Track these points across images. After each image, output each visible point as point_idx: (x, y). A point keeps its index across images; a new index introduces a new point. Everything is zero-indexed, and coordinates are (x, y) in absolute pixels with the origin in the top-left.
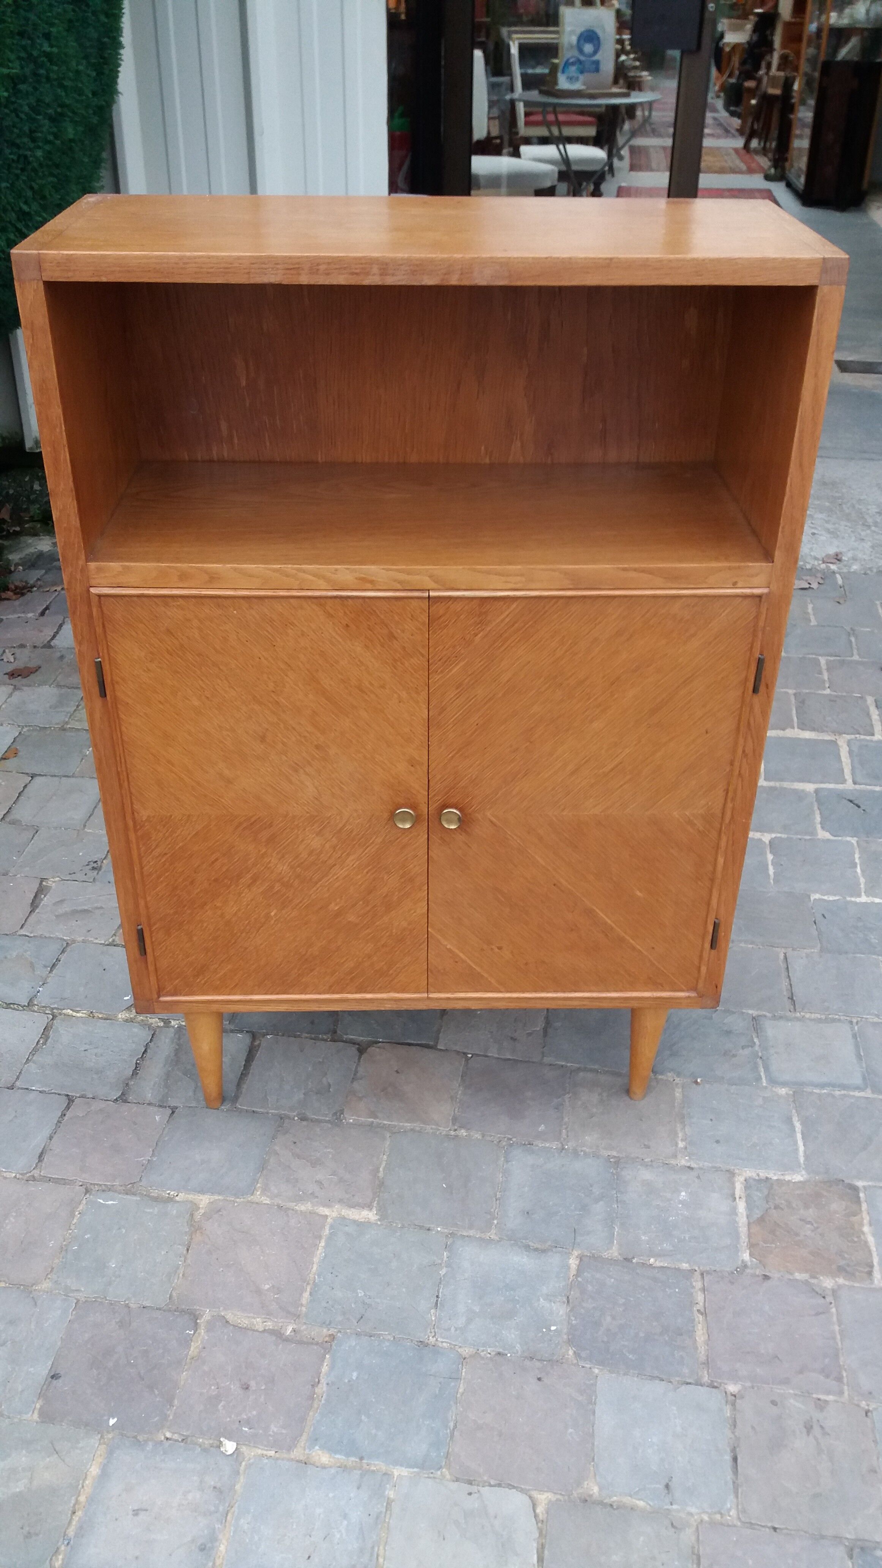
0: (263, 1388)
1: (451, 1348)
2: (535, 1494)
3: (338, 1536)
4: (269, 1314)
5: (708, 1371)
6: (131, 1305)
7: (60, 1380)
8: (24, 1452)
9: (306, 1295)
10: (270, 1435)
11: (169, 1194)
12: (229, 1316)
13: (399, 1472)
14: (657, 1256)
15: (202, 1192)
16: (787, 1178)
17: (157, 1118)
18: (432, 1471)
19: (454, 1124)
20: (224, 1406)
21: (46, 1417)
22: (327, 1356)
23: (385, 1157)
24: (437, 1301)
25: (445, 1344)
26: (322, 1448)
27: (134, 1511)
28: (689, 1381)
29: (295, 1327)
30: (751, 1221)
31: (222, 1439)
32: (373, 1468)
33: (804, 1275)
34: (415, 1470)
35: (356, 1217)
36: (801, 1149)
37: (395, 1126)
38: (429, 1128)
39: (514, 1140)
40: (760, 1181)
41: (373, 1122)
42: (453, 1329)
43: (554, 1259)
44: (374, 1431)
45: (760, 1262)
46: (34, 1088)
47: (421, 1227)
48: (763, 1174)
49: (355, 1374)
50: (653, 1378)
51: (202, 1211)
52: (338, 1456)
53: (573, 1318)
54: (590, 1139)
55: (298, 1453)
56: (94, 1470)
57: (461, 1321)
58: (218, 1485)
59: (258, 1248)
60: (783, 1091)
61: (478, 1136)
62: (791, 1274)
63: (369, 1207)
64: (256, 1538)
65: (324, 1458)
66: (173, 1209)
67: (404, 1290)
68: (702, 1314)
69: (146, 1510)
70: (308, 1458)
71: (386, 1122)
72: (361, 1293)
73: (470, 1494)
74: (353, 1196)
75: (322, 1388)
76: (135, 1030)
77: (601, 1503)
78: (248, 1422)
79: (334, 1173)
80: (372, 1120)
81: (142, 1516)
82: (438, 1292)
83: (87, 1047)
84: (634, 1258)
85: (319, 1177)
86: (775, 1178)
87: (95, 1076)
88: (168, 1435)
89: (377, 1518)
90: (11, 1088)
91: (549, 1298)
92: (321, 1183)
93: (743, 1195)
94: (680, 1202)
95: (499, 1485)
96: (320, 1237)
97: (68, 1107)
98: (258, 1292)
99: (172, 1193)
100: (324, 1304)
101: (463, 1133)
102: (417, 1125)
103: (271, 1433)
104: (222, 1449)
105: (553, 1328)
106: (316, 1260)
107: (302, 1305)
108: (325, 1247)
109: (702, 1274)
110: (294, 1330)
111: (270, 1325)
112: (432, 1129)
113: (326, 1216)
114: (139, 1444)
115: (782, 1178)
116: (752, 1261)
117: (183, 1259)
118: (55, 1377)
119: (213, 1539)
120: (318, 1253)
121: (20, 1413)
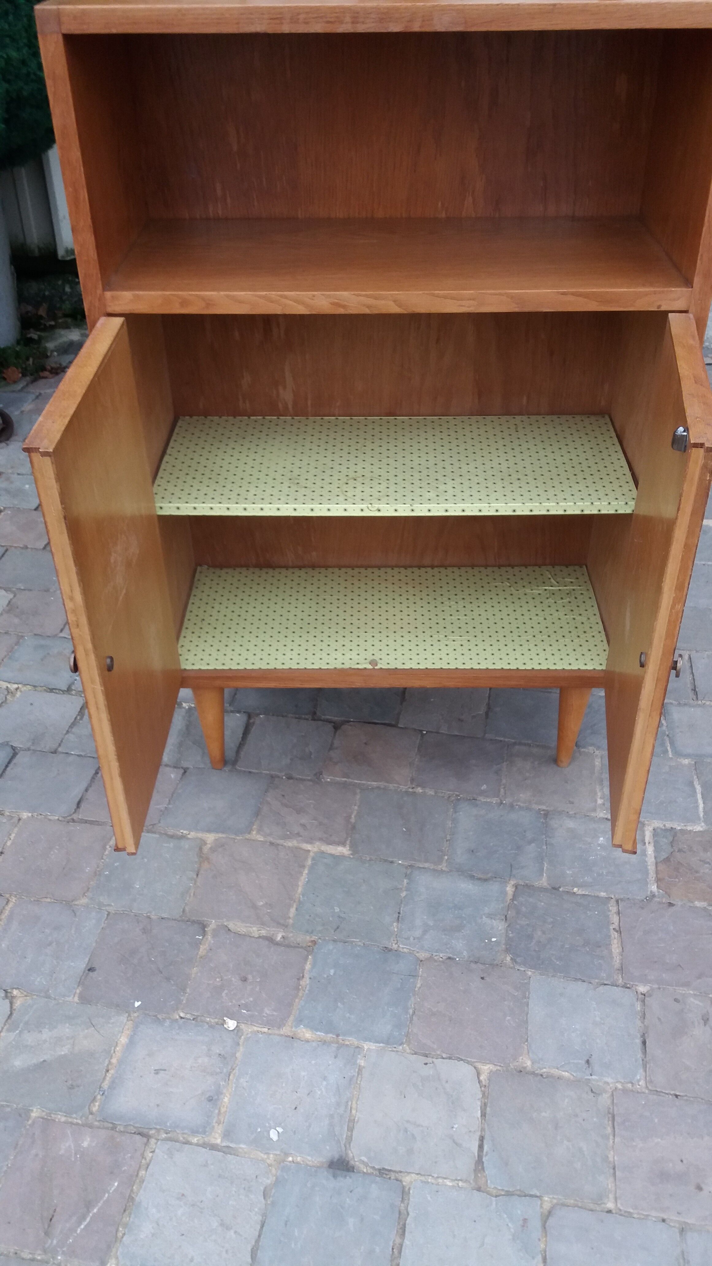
0: (258, 980)
1: (410, 953)
2: (479, 1065)
3: (319, 1093)
4: (263, 924)
5: (622, 976)
6: (152, 917)
7: (95, 973)
8: (67, 1025)
9: (293, 911)
10: (264, 1016)
11: (182, 833)
12: (231, 926)
13: (366, 1046)
14: (580, 886)
15: (209, 831)
16: (689, 828)
17: (173, 776)
18: (395, 1046)
19: (413, 782)
20: (226, 994)
21: (84, 1000)
22: (310, 957)
23: (356, 808)
24: (399, 916)
25: (405, 950)
26: (306, 1026)
27: (155, 1070)
28: (606, 982)
29: (284, 934)
30: (659, 860)
31: (225, 1018)
32: (347, 1043)
33: (703, 903)
34: (381, 1045)
35: (333, 852)
36: (701, 806)
37: (363, 784)
38: (391, 786)
39: (463, 795)
40: (666, 830)
41: (346, 782)
42: (412, 939)
43: (494, 887)
44: (348, 1015)
45: (666, 893)
46: (73, 753)
47: (386, 861)
48: (669, 825)
49: (332, 972)
50: (576, 980)
51: (209, 846)
52: (318, 1033)
53: (510, 932)
54: (524, 796)
55: (285, 1030)
56: (124, 1040)
57: (418, 933)
58: (223, 1053)
59: (254, 874)
60: (686, 761)
61: (433, 792)
62: (692, 902)
63: (343, 844)
64: (253, 1093)
65: (308, 1035)
66: (185, 845)
67: (372, 908)
68: (617, 931)
69: (165, 1070)
70: (295, 1034)
71: (357, 782)
72: (337, 910)
73: (426, 1064)
74: (331, 835)
75: (305, 982)
77: (533, 1073)
78: (246, 1007)
79: (315, 819)
80: (346, 779)
81: (162, 1074)
82: (400, 909)
84: (560, 887)
85: (303, 821)
86: (679, 828)
88: (182, 1015)
89: (351, 1080)
90: (55, 752)
91: (490, 916)
92: (305, 826)
93: (652, 841)
94: (599, 845)
95: (450, 1058)
96: (303, 867)
98: (254, 907)
99: (185, 832)
100: (307, 917)
101: (420, 789)
102: (382, 784)
103: (264, 1014)
104: (225, 1026)
105: (494, 940)
106: (300, 884)
107: (289, 918)
108: (307, 874)
109: (617, 901)
110: (283, 937)
111: (263, 932)
112: (394, 787)
113: (309, 851)
114: (158, 1021)
115: (684, 828)
116: (658, 892)
117: (193, 882)
118: (91, 970)
119: (219, 1093)
120: (302, 878)
121: (64, 996)
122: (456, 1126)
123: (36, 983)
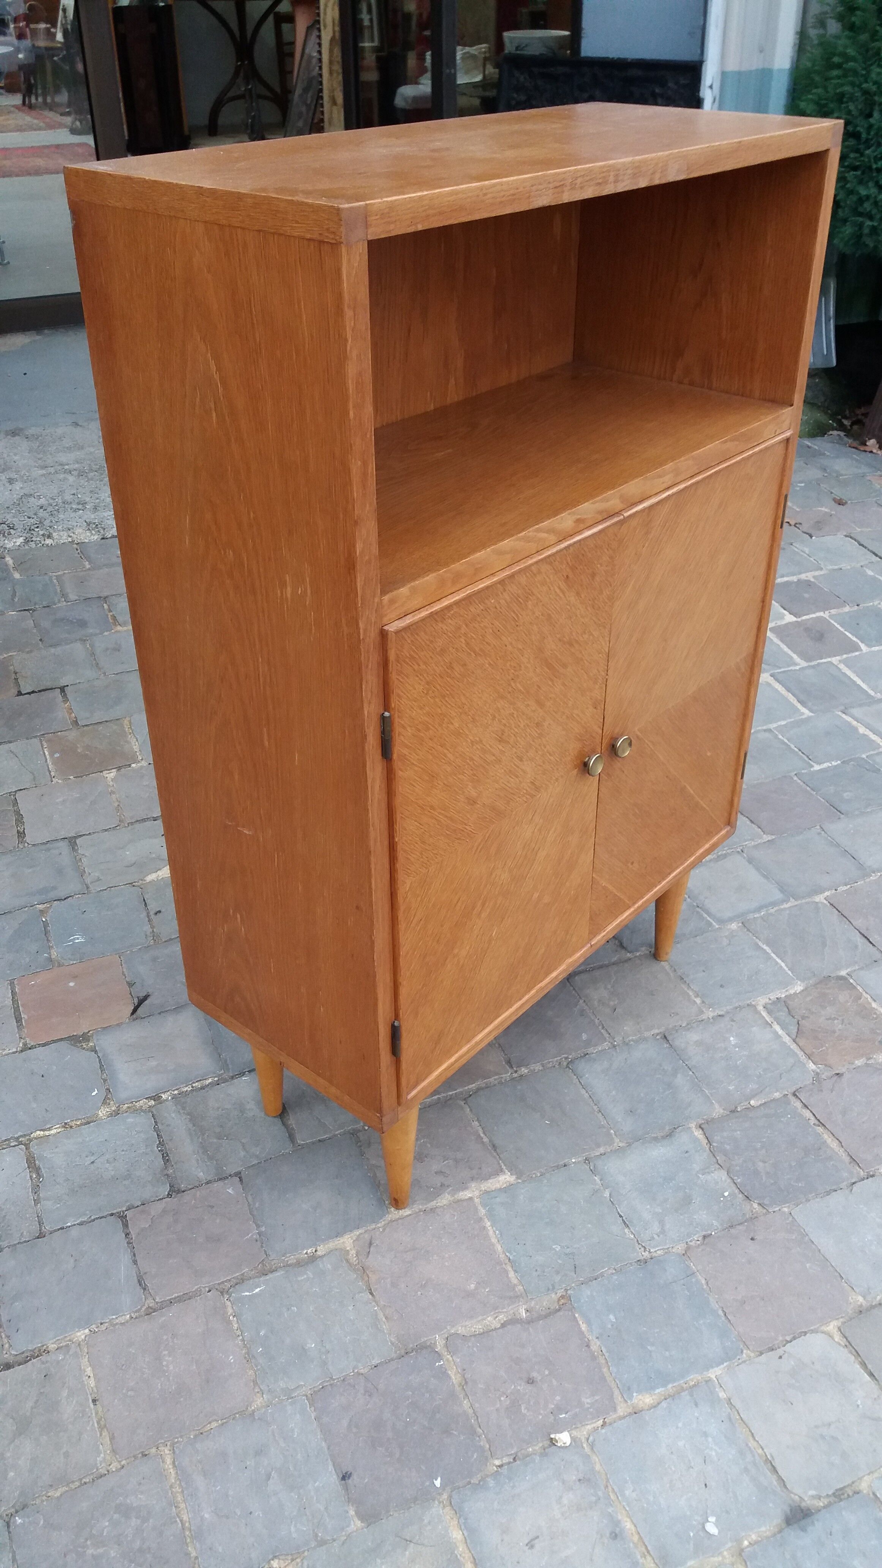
0: (547, 1372)
1: (666, 1253)
2: (824, 1328)
3: (714, 1453)
4: (495, 1309)
5: (859, 1167)
6: (362, 1371)
7: (355, 1476)
8: (379, 1561)
9: (512, 1274)
10: (589, 1408)
11: (306, 1253)
12: (461, 1330)
13: (712, 1374)
14: (753, 1097)
15: (338, 1235)
16: (792, 992)
17: (230, 1191)
18: (738, 1357)
19: (511, 1067)
20: (526, 1408)
21: (370, 1518)
22: (577, 1315)
23: (475, 1123)
24: (623, 1220)
25: (659, 1252)
26: (639, 1392)
27: (527, 1545)
28: (853, 1181)
29: (525, 1307)
30: (794, 1037)
31: (552, 1436)
32: (692, 1383)
33: (862, 1060)
34: (725, 1364)
35: (498, 1186)
36: (783, 965)
37: (461, 1093)
38: (492, 1080)
39: (570, 1057)
40: (774, 1003)
41: (439, 1098)
42: (656, 1236)
43: (682, 1139)
44: (667, 1354)
45: (826, 1065)
46: (69, 1224)
47: (558, 1167)
48: (773, 997)
49: (612, 1317)
50: (828, 1193)
51: (352, 1252)
52: (657, 1391)
53: (736, 1178)
54: (628, 1027)
55: (622, 1410)
56: (457, 1535)
57: (656, 1228)
58: (581, 1476)
59: (435, 1257)
60: (734, 926)
61: (538, 1067)
62: (853, 1064)
63: (501, 1171)
64: (651, 1498)
65: (647, 1399)
66: (326, 1265)
67: (589, 1226)
68: (819, 1126)
69: (537, 1537)
70: (633, 1408)
71: (451, 1093)
72: (558, 1248)
73: (780, 1357)
74: (480, 1169)
75: (595, 1344)
76: (130, 1120)
77: (872, 1307)
78: (559, 1409)
79: (445, 1158)
80: (438, 1096)
81: (538, 1545)
82: (618, 1212)
83: (93, 1158)
84: (736, 1107)
85: (435, 1167)
86: (783, 996)
87: (126, 1182)
88: (497, 1462)
89: (730, 1419)
90: (41, 1236)
91: (705, 1171)
92: (442, 1172)
93: (772, 1020)
94: (735, 1046)
95: (794, 1338)
96: (481, 1219)
97: (126, 1225)
98: (469, 1295)
99: (309, 1251)
100: (535, 1274)
101: (524, 1070)
102: (480, 1083)
103: (587, 1406)
104: (559, 1445)
105: (726, 1194)
106: (494, 1240)
107: (515, 1285)
108: (492, 1226)
109: (794, 1095)
110: (527, 1311)
111: (502, 1317)
112: (495, 1080)
113: (471, 1199)
114: (481, 1486)
115: (787, 993)
116: (819, 1068)
117: (374, 1304)
118: (345, 1477)
119: (617, 1523)
120: (491, 1233)
121: (343, 1529)
122: (859, 1402)
123: (294, 1535)
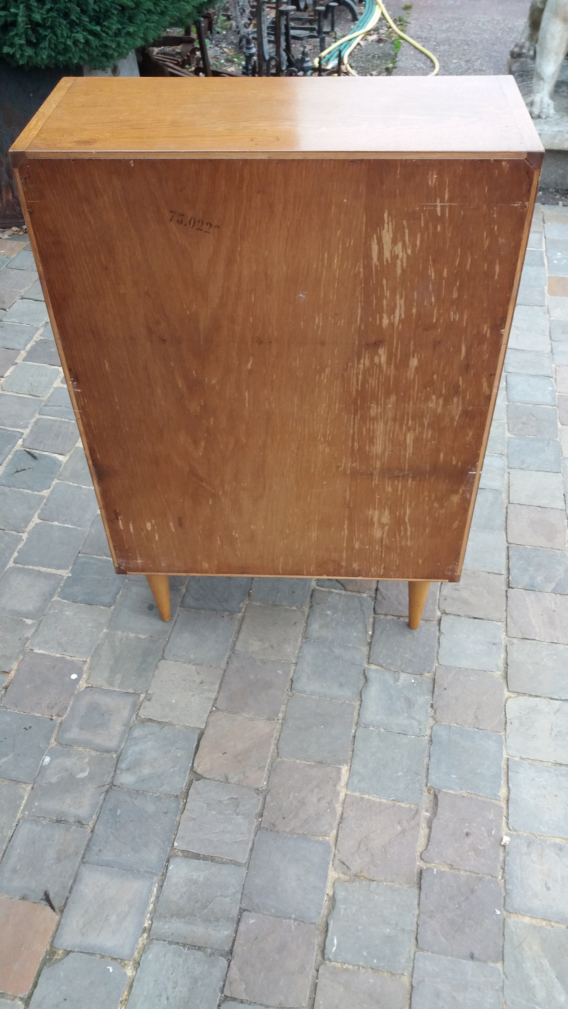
0: (467, 824)
1: (431, 729)
2: (506, 697)
3: (543, 782)
4: (418, 825)
6: (417, 913)
7: (474, 952)
8: (524, 965)
9: (403, 805)
10: (496, 819)
11: (326, 901)
12: (420, 849)
13: (505, 755)
15: (326, 877)
17: (251, 921)
18: (503, 740)
19: (274, 720)
20: (481, 846)
21: (499, 957)
22: (444, 791)
23: (298, 761)
25: (429, 732)
26: (498, 791)
28: (438, 629)
29: (424, 811)
30: (342, 588)
31: (503, 844)
32: (505, 767)
35: (346, 777)
37: (272, 756)
39: (286, 688)
41: (268, 769)
42: (419, 727)
43: (372, 676)
44: (485, 766)
45: (368, 590)
47: (353, 740)
49: (453, 776)
50: (438, 642)
51: (341, 875)
52: (502, 783)
53: (407, 671)
54: (289, 649)
55: (502, 805)
56: (527, 920)
57: (415, 723)
58: (526, 845)
59: (371, 835)
61: (283, 707)
63: (338, 769)
64: (551, 822)
65: (503, 791)
66: (341, 895)
67: (397, 750)
68: (399, 618)
69: (546, 883)
70: (505, 799)
71: (269, 761)
72: (400, 774)
74: (331, 778)
75: (463, 793)
76: (150, 956)
77: (505, 671)
78: (489, 832)
79: (312, 791)
80: (266, 769)
81: (549, 885)
82: (397, 733)
83: (164, 997)
84: (367, 641)
85: (315, 800)
87: (200, 984)
88: (500, 878)
89: (530, 764)
91: (396, 680)
92: (320, 798)
93: (328, 589)
94: (332, 615)
95: (505, 711)
96: (362, 799)
97: (234, 999)
98: (403, 832)
99: (325, 898)
100: (409, 794)
101: (281, 715)
102: (271, 742)
103: (494, 818)
104: (508, 844)
105: (413, 681)
106: (378, 800)
107: (410, 807)
108: (369, 795)
110: (426, 811)
111: (425, 825)
112: (275, 733)
113: (346, 794)
114: (509, 894)
116: (368, 593)
117: (381, 883)
118: (472, 957)
119: (555, 844)
120: (373, 799)
121: (499, 974)
122: (548, 711)
123: (492, 1001)
